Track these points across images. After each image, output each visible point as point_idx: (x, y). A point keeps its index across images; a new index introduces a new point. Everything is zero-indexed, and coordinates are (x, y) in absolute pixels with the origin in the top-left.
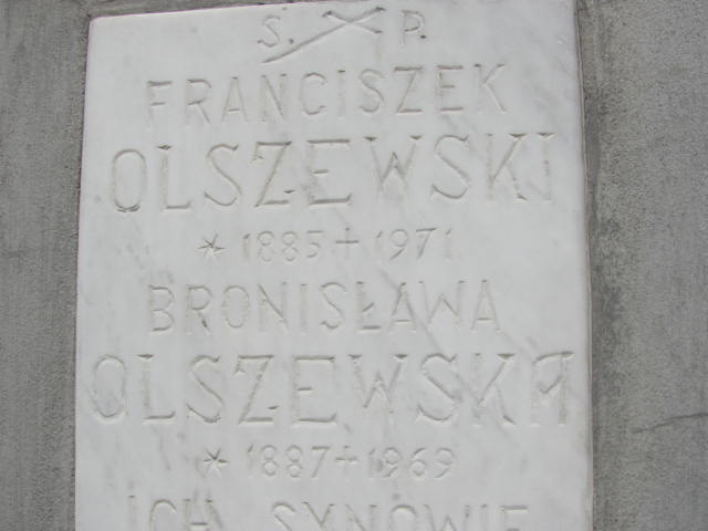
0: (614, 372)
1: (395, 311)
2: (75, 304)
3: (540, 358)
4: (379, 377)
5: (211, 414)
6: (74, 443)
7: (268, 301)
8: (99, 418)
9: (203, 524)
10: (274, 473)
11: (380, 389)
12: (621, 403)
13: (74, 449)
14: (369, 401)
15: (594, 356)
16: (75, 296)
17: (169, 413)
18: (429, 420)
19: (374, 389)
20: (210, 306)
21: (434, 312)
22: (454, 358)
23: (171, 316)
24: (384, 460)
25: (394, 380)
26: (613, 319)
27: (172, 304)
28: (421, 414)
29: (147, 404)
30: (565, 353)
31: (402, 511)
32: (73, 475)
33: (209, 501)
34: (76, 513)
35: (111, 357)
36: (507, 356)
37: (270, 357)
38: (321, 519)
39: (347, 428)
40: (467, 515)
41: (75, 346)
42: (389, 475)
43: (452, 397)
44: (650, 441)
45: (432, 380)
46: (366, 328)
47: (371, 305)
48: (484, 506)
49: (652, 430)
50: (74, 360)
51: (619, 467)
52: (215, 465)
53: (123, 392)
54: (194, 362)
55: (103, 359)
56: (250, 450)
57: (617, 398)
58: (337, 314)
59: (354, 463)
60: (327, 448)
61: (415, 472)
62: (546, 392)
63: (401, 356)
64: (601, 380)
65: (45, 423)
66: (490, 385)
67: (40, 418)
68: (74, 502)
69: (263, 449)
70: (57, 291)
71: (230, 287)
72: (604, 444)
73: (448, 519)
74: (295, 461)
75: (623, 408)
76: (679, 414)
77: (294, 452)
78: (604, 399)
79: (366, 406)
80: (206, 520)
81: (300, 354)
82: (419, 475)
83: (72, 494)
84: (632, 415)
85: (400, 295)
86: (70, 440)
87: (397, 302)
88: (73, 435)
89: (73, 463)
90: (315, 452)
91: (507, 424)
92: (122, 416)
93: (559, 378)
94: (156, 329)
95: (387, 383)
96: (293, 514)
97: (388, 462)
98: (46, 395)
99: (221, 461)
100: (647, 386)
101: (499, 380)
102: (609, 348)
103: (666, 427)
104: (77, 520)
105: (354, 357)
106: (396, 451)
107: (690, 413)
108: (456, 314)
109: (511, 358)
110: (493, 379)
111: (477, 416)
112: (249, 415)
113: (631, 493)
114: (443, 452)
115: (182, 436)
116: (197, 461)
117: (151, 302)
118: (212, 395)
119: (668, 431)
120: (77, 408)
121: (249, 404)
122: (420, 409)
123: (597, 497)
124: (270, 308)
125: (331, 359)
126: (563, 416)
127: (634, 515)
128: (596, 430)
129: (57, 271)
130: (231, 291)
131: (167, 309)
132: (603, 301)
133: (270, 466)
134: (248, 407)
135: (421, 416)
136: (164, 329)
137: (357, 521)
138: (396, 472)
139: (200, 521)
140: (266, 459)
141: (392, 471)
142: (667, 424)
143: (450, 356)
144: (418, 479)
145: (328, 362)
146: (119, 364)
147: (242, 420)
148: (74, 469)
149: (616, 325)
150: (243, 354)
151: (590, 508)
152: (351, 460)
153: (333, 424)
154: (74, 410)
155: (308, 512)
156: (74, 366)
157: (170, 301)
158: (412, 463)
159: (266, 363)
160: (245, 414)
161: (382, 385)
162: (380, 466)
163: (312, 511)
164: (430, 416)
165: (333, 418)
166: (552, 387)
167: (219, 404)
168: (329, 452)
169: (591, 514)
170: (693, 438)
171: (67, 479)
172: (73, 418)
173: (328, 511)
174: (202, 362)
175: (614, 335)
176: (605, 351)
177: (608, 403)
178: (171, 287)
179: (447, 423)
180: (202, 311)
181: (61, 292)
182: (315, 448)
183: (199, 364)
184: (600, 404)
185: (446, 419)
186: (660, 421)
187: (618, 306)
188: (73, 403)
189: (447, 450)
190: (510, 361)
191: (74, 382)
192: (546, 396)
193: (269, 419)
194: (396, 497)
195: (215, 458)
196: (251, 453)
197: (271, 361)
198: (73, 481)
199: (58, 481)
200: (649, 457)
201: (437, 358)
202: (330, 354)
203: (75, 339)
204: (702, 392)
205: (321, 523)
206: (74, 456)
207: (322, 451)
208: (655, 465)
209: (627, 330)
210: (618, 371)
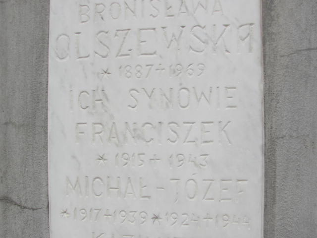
0: (272, 33)
1: (180, 9)
2: (49, 15)
3: (241, 26)
4: (174, 35)
5: (104, 54)
6: (48, 71)
7: (129, 8)
8: (58, 60)
9: (100, 100)
10: (130, 77)
11: (174, 40)
12: (275, 45)
13: (48, 73)
14: (169, 45)
15: (263, 26)
16: (49, 12)
17: (87, 55)
18: (195, 52)
19: (172, 40)
20: (105, 11)
21: (196, 9)
22: (204, 27)
23: (89, 16)
24: (176, 69)
25: (180, 36)
26: (271, 10)
27: (89, 12)
28: (191, 50)
29: (78, 52)
30: (251, 24)
31: (183, 90)
32: (47, 84)
33: (103, 90)
34: (49, 100)
35: (64, 34)
36: (226, 26)
37: (129, 30)
38: (149, 95)
39: (161, 56)
40: (211, 91)
41: (49, 32)
42: (178, 75)
43: (204, 42)
44: (287, 60)
45: (196, 36)
46: (169, 16)
47: (171, 7)
48: (218, 87)
49: (288, 56)
50: (48, 38)
51: (274, 71)
52: (106, 75)
53: (69, 49)
54: (97, 34)
55: (61, 36)
56: (120, 68)
57: (273, 43)
58: (157, 11)
59: (164, 71)
60: (152, 65)
61: (189, 74)
62: (243, 40)
63: (183, 27)
64: (267, 36)
65: (36, 64)
66: (219, 37)
67: (34, 62)
68: (47, 95)
69: (126, 67)
70: (41, 11)
71: (113, 3)
72: (268, 61)
73: (203, 93)
74: (139, 71)
75: (276, 47)
76: (299, 49)
77: (139, 68)
78: (268, 43)
79: (168, 48)
80: (102, 98)
81: (141, 28)
82: (190, 75)
83: (47, 92)
84: (280, 49)
85: (182, 3)
86: (46, 71)
87: (181, 5)
88: (48, 68)
89: (47, 79)
90: (147, 67)
91: (227, 53)
92: (68, 58)
93: (249, 34)
94: (83, 22)
95: (177, 38)
96: (138, 93)
97: (178, 70)
98: (37, 53)
99: (108, 73)
100: (286, 38)
101: (223, 35)
102: (270, 22)
103: (295, 54)
104: (49, 102)
105: (164, 28)
106: (181, 65)
107: (304, 48)
108: (206, 9)
109: (228, 27)
110: (221, 35)
111: (214, 50)
112: (120, 54)
113: (280, 82)
114: (200, 65)
115: (92, 64)
116: (98, 74)
117: (80, 11)
118: (105, 47)
119: (295, 56)
120: (49, 57)
121: (120, 49)
122: (191, 48)
123: (265, 84)
124: (129, 11)
125: (154, 29)
126: (250, 50)
127: (281, 91)
128: (264, 56)
129: (41, 3)
130: (113, 5)
131: (87, 14)
132: (267, 3)
133: (129, 74)
134: (120, 50)
135: (191, 51)
136: (85, 22)
137: (165, 95)
138: (181, 74)
139: (99, 99)
140: (127, 71)
141: (179, 74)
142: (295, 53)
143: (203, 26)
144: (190, 77)
145: (152, 30)
146: (67, 37)
147: (117, 56)
148: (47, 82)
149: (273, 13)
150: (118, 29)
151: (262, 88)
152: (162, 70)
153: (155, 55)
154: (48, 58)
155: (144, 92)
156: (48, 40)
157: (88, 11)
158: (188, 70)
159: (127, 32)
160: (118, 53)
161: (175, 39)
162: (174, 72)
163: (146, 92)
164: (195, 51)
165: (155, 53)
166: (245, 38)
167: (108, 50)
168: (153, 66)
169: (263, 90)
170: (305, 59)
171: (45, 86)
172: (47, 61)
173: (152, 92)
174: (101, 33)
175: (272, 17)
176: (268, 24)
177: (269, 45)
178: (89, 5)
179: (202, 53)
180: (101, 13)
181: (43, 11)
182: (147, 66)
183: (99, 35)
184: (266, 45)
185: (202, 51)
186: (291, 52)
187: (273, 5)
188: (48, 55)
189: (202, 64)
190: (228, 28)
191: (48, 46)
192: (243, 42)
193: (128, 55)
194: (181, 84)
195: (106, 72)
196: (121, 69)
197: (130, 31)
198: (47, 87)
199: (41, 87)
200: (287, 67)
201: (198, 27)
202: (153, 27)
203: (49, 29)
204: (309, 40)
205: (150, 97)
206: (48, 76)
207: (150, 67)
208: (289, 70)
209: (277, 15)
210: (274, 31)
